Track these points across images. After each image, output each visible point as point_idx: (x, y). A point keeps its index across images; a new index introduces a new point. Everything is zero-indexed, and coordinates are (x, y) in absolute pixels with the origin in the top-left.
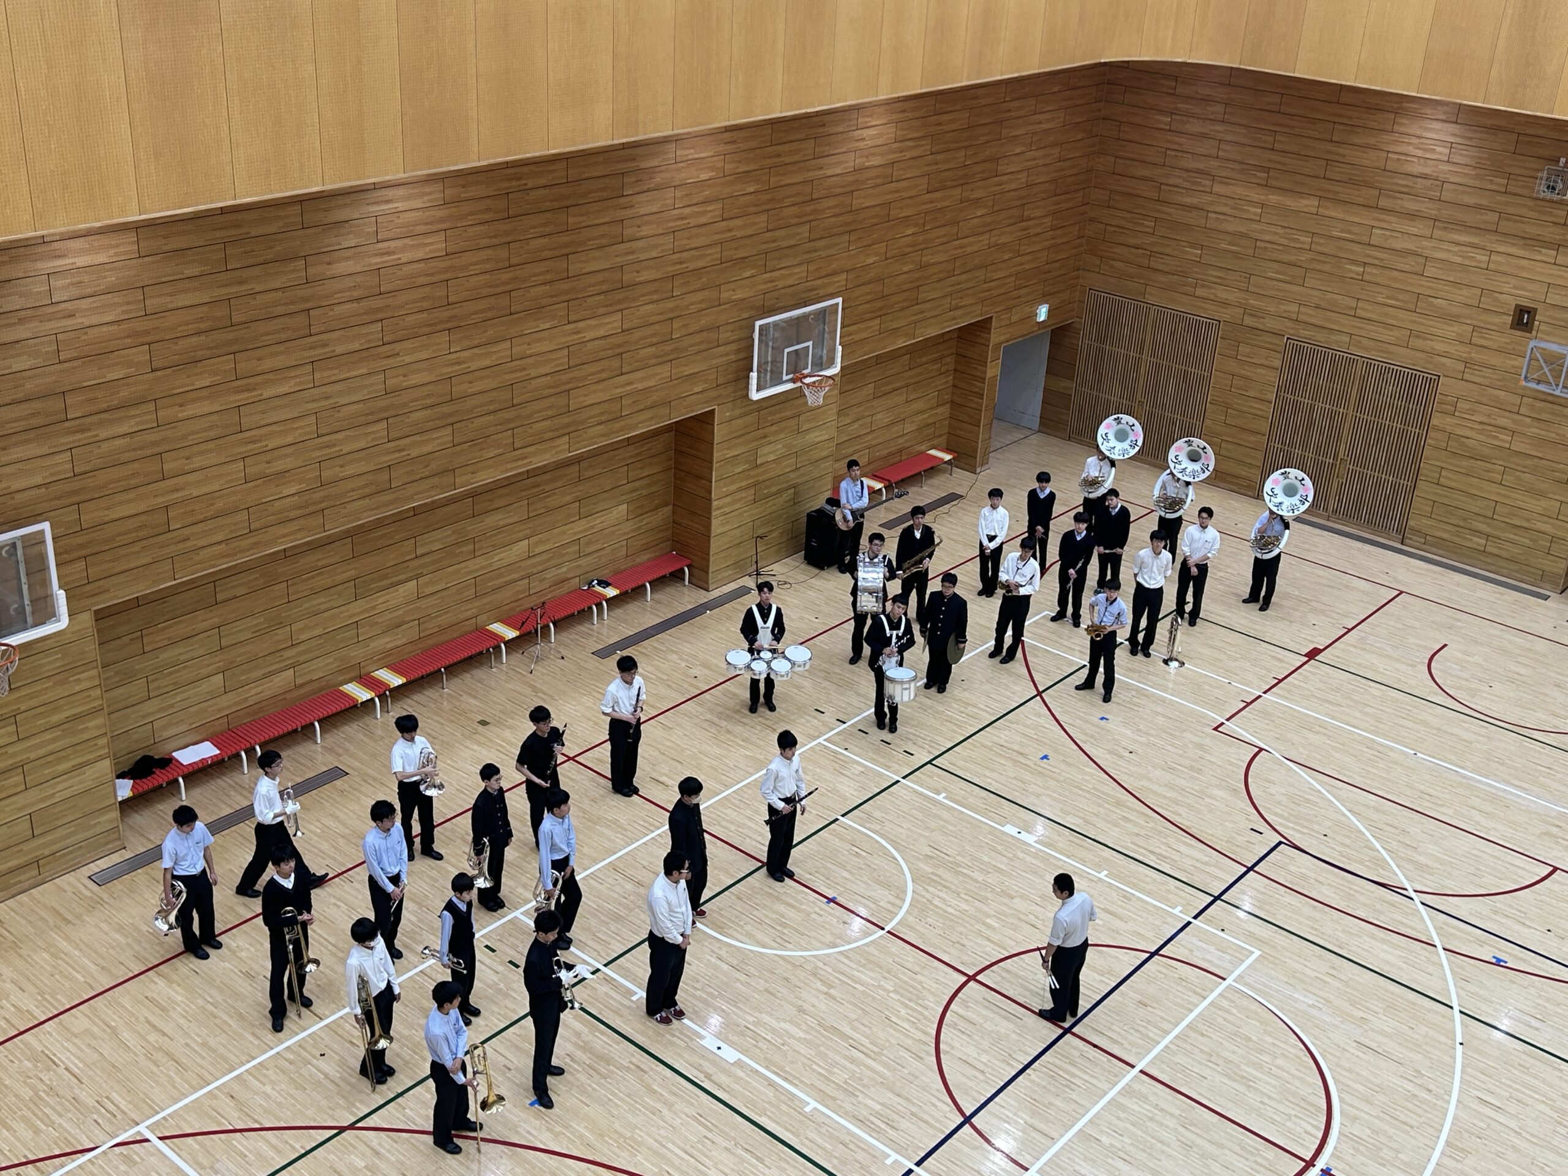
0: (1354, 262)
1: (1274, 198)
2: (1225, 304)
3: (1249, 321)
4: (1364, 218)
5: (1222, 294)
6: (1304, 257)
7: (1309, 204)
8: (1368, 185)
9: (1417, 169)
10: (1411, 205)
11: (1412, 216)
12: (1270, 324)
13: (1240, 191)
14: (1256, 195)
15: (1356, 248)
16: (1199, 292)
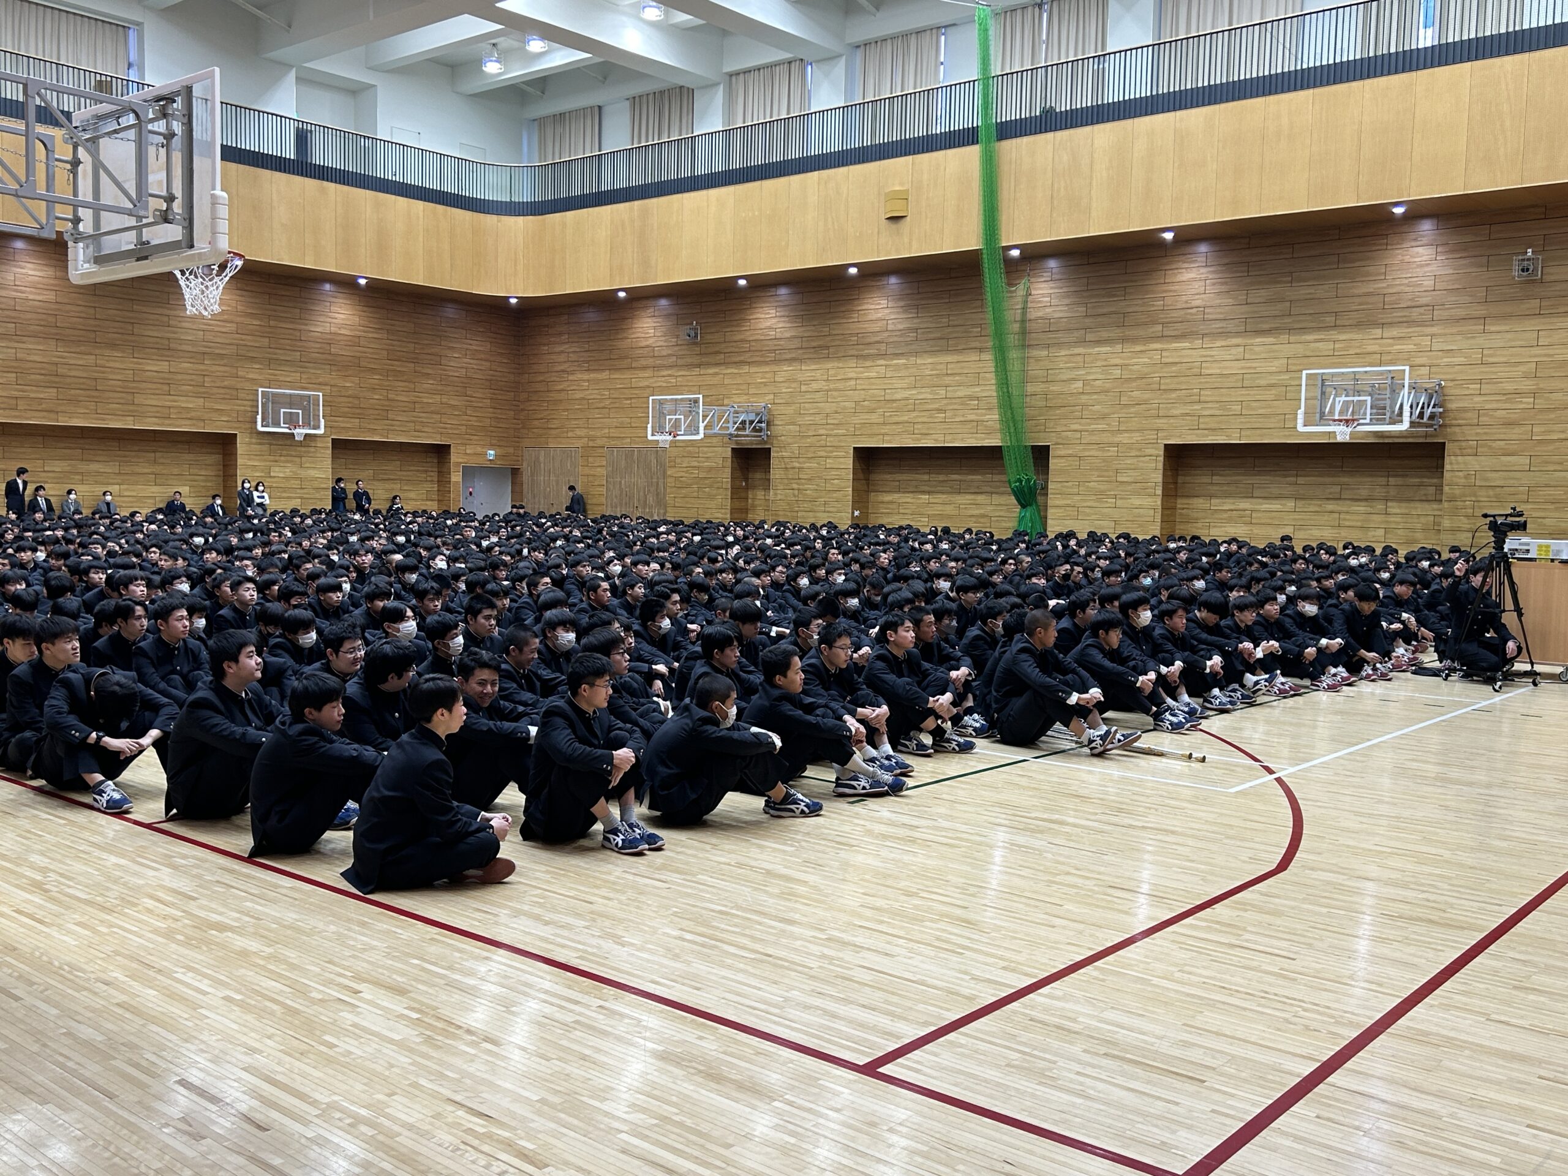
0: (627, 399)
1: (593, 375)
2: (580, 437)
3: (591, 444)
4: (627, 375)
5: (579, 432)
6: (608, 402)
7: (605, 375)
8: (626, 357)
9: (644, 344)
10: (643, 362)
11: (644, 368)
12: (599, 442)
13: (579, 376)
14: (586, 376)
15: (626, 391)
16: (570, 434)
